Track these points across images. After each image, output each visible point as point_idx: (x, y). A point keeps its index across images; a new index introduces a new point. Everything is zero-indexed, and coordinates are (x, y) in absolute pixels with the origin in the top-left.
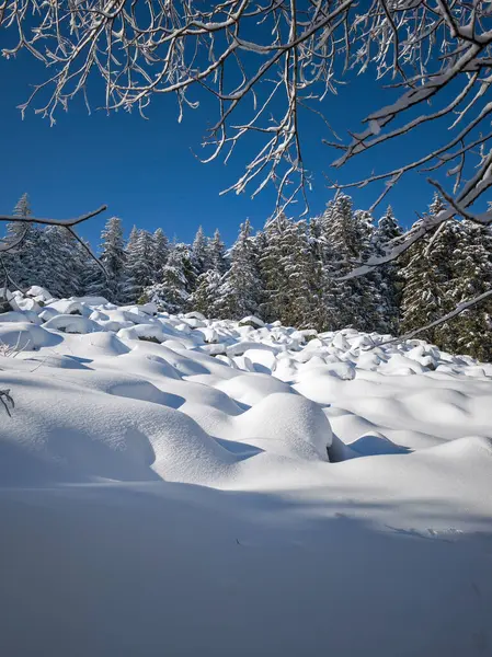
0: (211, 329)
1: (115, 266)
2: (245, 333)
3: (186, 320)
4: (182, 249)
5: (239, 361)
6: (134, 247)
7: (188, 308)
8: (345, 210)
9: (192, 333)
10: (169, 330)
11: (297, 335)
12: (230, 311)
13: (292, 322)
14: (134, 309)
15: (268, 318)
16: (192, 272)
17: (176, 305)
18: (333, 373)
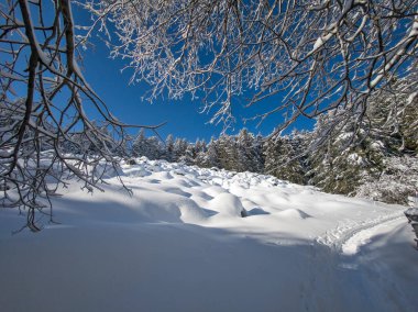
0: (201, 171)
1: (170, 150)
2: (212, 173)
3: (193, 168)
4: (192, 145)
5: (211, 182)
6: (176, 144)
7: (193, 164)
8: (245, 133)
9: (195, 172)
10: (187, 171)
11: (230, 173)
12: (208, 165)
13: (229, 169)
14: (175, 164)
15: (220, 168)
16: (195, 152)
17: (189, 163)
18: (242, 187)
